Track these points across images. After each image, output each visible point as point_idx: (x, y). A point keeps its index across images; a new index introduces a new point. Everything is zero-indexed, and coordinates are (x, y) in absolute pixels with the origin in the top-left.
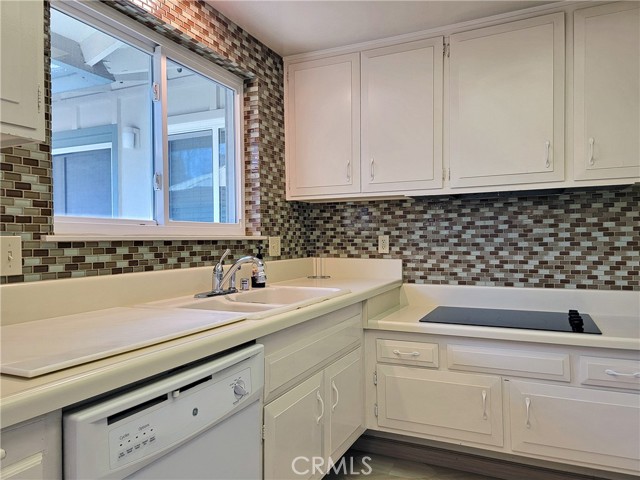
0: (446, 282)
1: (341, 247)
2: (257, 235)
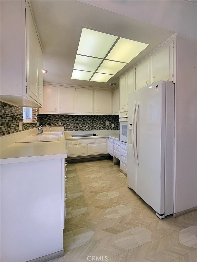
1: (49, 124)
2: (36, 122)
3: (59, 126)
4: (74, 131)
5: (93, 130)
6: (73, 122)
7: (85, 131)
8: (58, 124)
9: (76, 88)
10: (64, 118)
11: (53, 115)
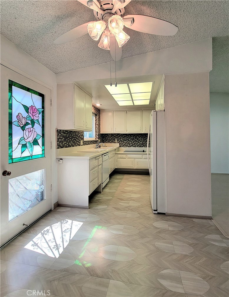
0: (126, 147)
1: (109, 141)
2: (97, 139)
3: (116, 143)
4: (127, 148)
5: (145, 147)
6: (127, 140)
7: (137, 148)
8: (115, 141)
9: (127, 111)
10: (119, 136)
11: (111, 134)
